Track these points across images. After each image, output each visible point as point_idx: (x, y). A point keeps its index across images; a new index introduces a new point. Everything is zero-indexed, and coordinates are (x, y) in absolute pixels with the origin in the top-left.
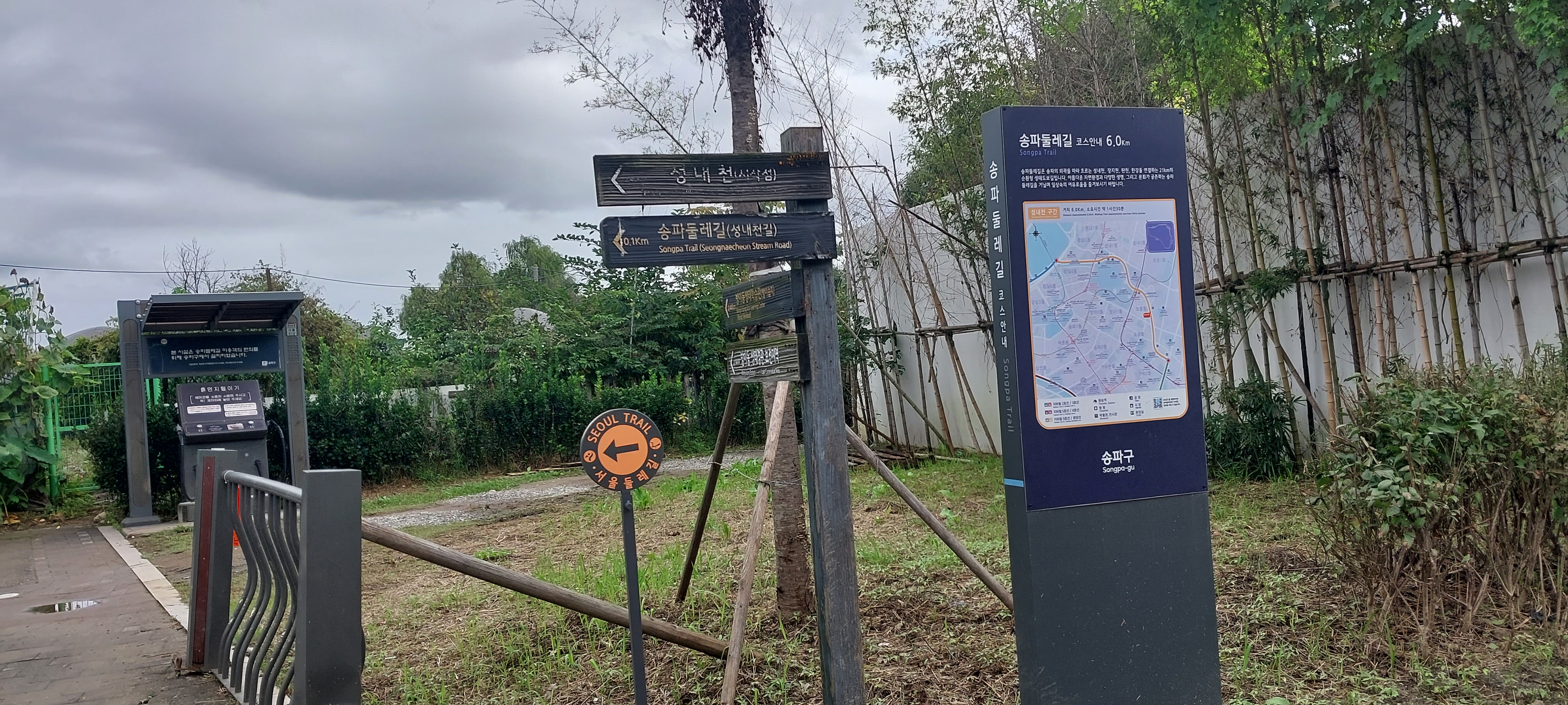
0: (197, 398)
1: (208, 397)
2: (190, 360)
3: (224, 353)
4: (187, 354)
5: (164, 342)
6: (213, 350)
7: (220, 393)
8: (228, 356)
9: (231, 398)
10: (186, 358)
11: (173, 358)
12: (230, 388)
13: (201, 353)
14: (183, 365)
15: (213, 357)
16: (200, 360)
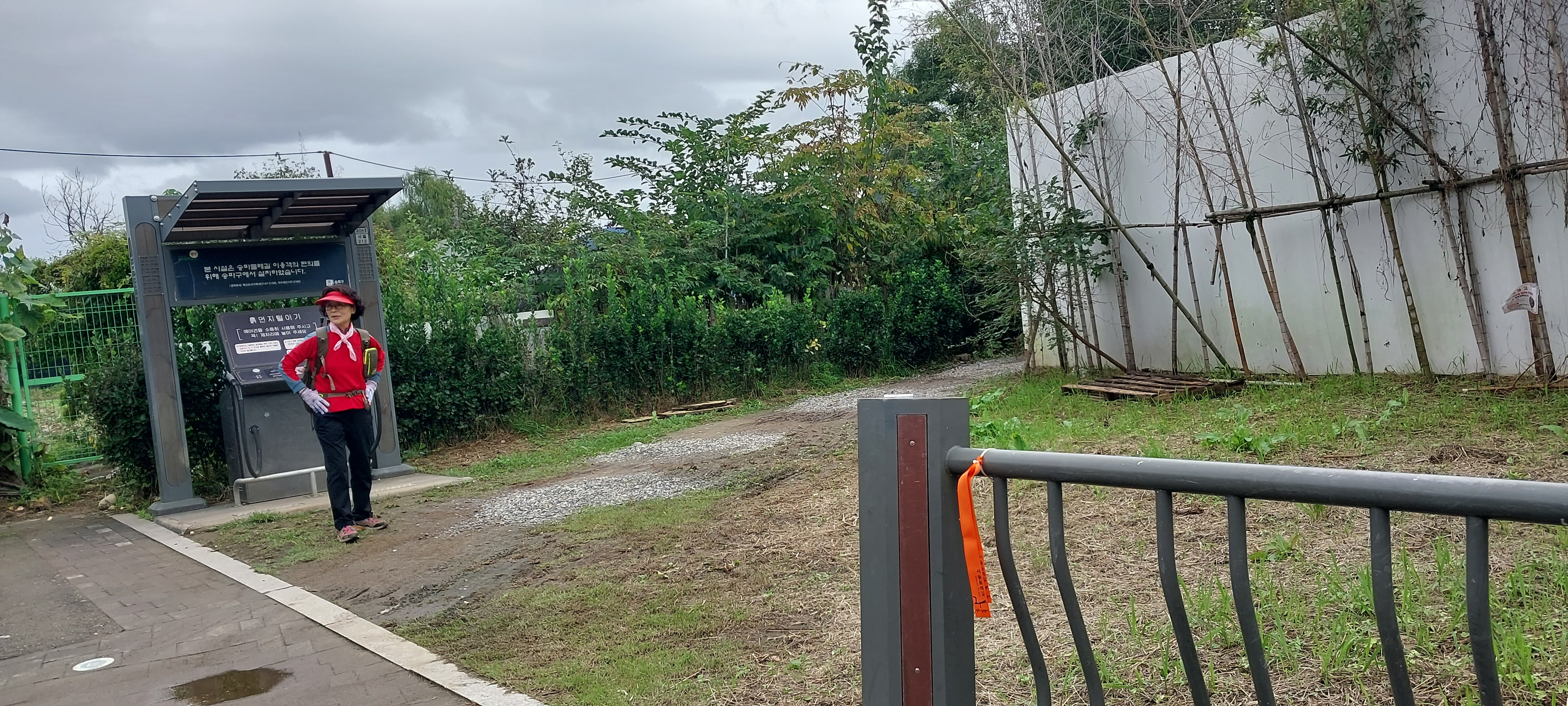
0: (246, 331)
1: (260, 330)
2: (231, 280)
3: (276, 269)
4: (226, 271)
5: (194, 255)
6: (261, 266)
7: (276, 324)
8: (281, 273)
9: (291, 331)
10: (225, 277)
11: (207, 277)
12: (289, 317)
13: (244, 270)
14: (222, 286)
15: (261, 275)
16: (244, 279)
